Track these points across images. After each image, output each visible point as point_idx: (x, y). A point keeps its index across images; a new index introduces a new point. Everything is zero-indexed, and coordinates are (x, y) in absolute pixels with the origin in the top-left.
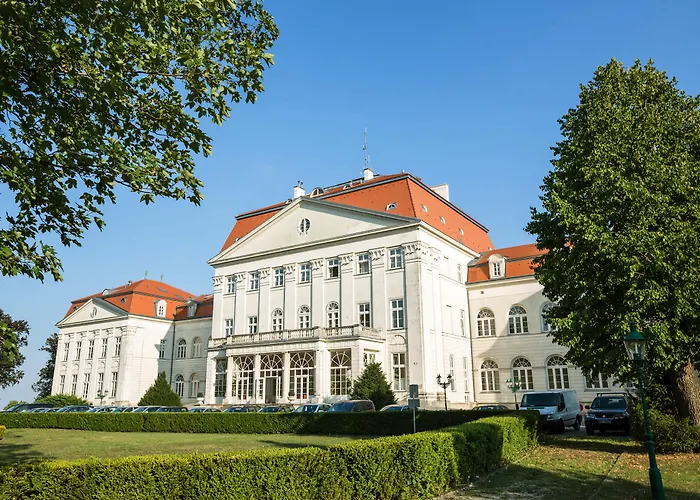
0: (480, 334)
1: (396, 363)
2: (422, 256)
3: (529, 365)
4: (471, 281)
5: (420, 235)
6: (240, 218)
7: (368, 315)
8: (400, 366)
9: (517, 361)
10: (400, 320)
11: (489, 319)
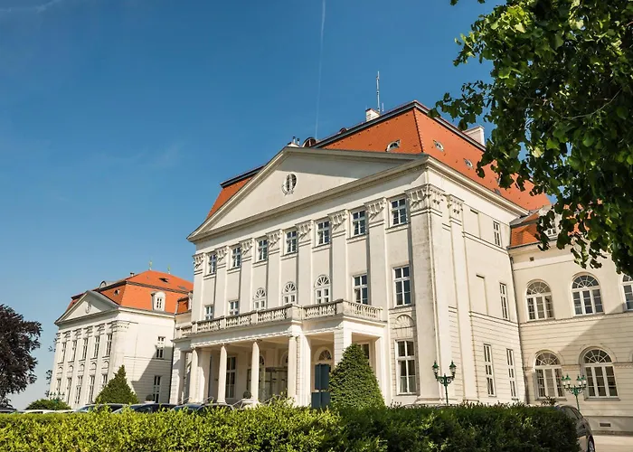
0: (532, 316)
1: (402, 353)
2: (435, 206)
3: (608, 359)
4: (516, 244)
5: (431, 177)
6: (225, 185)
7: (365, 290)
8: (407, 358)
9: (589, 355)
10: (406, 294)
11: (543, 296)
